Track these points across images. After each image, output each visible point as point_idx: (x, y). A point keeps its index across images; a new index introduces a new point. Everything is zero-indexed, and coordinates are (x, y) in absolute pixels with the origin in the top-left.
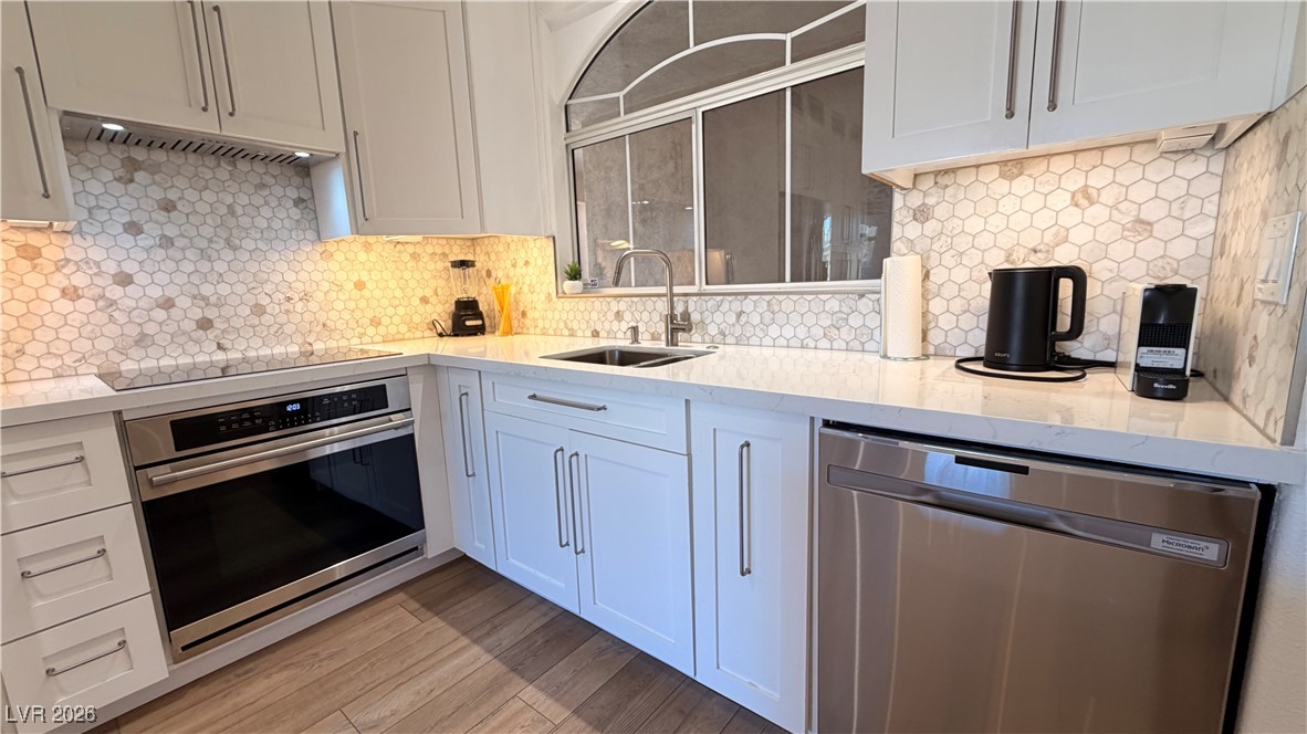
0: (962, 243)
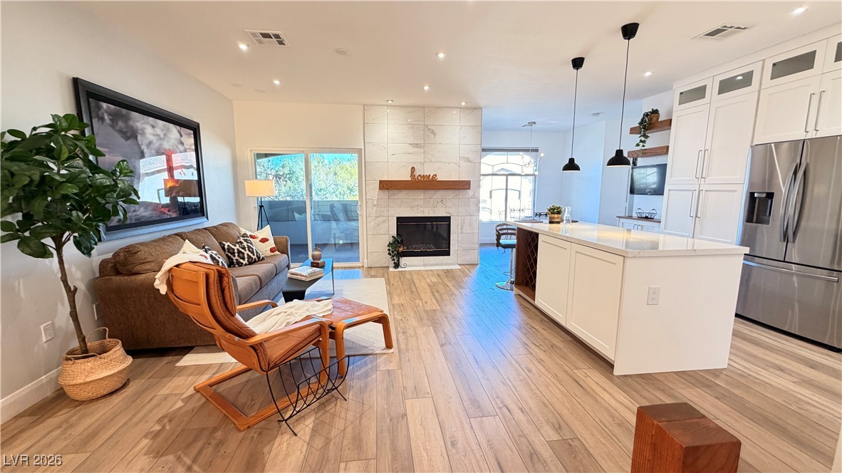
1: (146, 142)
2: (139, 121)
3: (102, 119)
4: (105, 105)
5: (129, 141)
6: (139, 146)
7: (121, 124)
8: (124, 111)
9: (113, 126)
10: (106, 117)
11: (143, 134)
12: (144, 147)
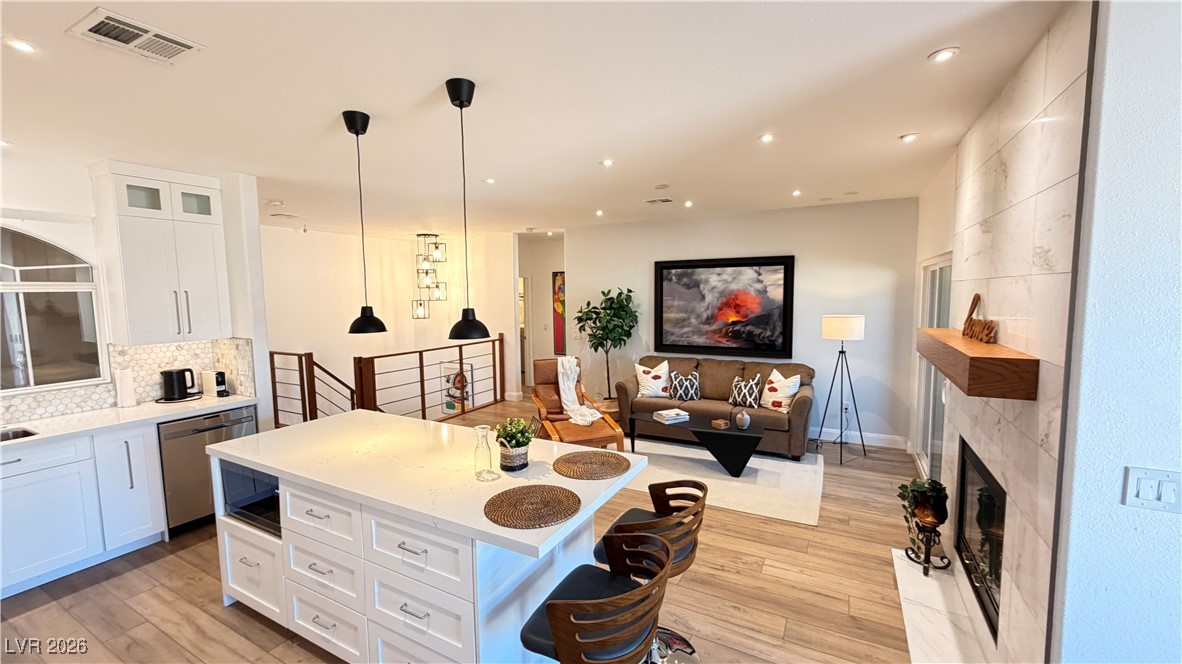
0: (142, 362)
1: (708, 287)
2: (702, 273)
3: (671, 280)
4: (674, 271)
5: (691, 290)
6: (701, 292)
7: (685, 280)
8: (689, 270)
9: (678, 283)
10: (674, 278)
11: (707, 281)
12: (706, 292)
